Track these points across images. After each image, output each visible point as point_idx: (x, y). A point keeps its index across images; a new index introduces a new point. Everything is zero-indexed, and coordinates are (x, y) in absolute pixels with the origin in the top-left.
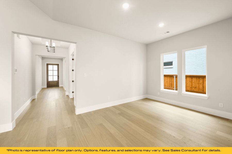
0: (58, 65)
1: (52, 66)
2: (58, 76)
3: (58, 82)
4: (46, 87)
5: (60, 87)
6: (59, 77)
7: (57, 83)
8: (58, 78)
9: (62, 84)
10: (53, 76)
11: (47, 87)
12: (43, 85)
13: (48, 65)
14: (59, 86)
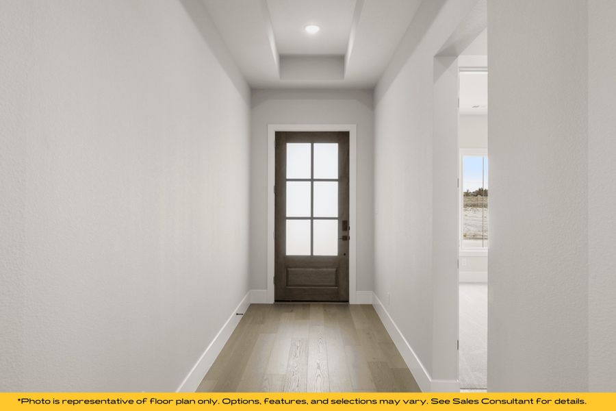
0: (342, 138)
1: (305, 147)
2: (344, 225)
3: (340, 264)
4: (272, 301)
5: (356, 306)
6: (352, 233)
7: (337, 271)
8: (344, 238)
9: (372, 284)
10: (312, 218)
11: (276, 301)
12: (252, 282)
13: (283, 139)
14: (348, 301)
